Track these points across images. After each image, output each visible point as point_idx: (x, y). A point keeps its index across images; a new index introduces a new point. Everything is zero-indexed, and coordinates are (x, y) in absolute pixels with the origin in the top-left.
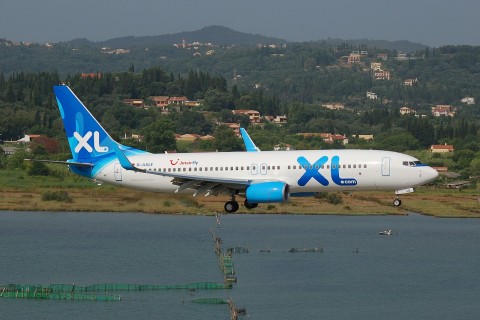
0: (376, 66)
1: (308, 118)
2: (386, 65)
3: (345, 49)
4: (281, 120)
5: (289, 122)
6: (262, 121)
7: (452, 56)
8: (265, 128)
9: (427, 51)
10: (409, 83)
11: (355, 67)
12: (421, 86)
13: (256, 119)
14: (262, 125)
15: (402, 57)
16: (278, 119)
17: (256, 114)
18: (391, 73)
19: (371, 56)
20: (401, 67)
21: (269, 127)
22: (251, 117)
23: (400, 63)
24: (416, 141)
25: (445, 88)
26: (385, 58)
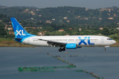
0: (32, 12)
2: (34, 12)
3: (24, 8)
7: (48, 10)
9: (43, 9)
10: (40, 16)
11: (27, 12)
12: (43, 16)
15: (37, 10)
18: (35, 14)
19: (30, 10)
20: (37, 12)
23: (37, 11)
25: (48, 17)
26: (34, 10)
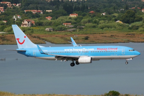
1: (29, 4)
4: (19, 5)
5: (22, 6)
6: (12, 6)
8: (13, 8)
13: (10, 5)
14: (12, 7)
16: (18, 5)
17: (9, 3)
21: (14, 8)
22: (8, 5)
24: (66, 12)
